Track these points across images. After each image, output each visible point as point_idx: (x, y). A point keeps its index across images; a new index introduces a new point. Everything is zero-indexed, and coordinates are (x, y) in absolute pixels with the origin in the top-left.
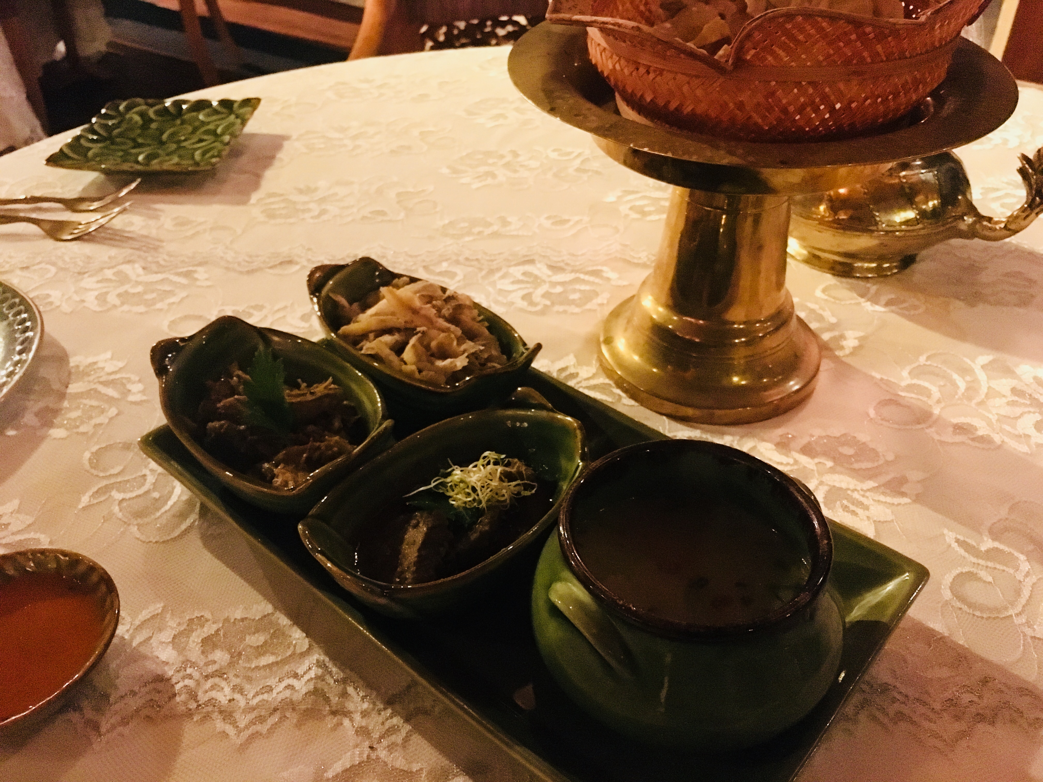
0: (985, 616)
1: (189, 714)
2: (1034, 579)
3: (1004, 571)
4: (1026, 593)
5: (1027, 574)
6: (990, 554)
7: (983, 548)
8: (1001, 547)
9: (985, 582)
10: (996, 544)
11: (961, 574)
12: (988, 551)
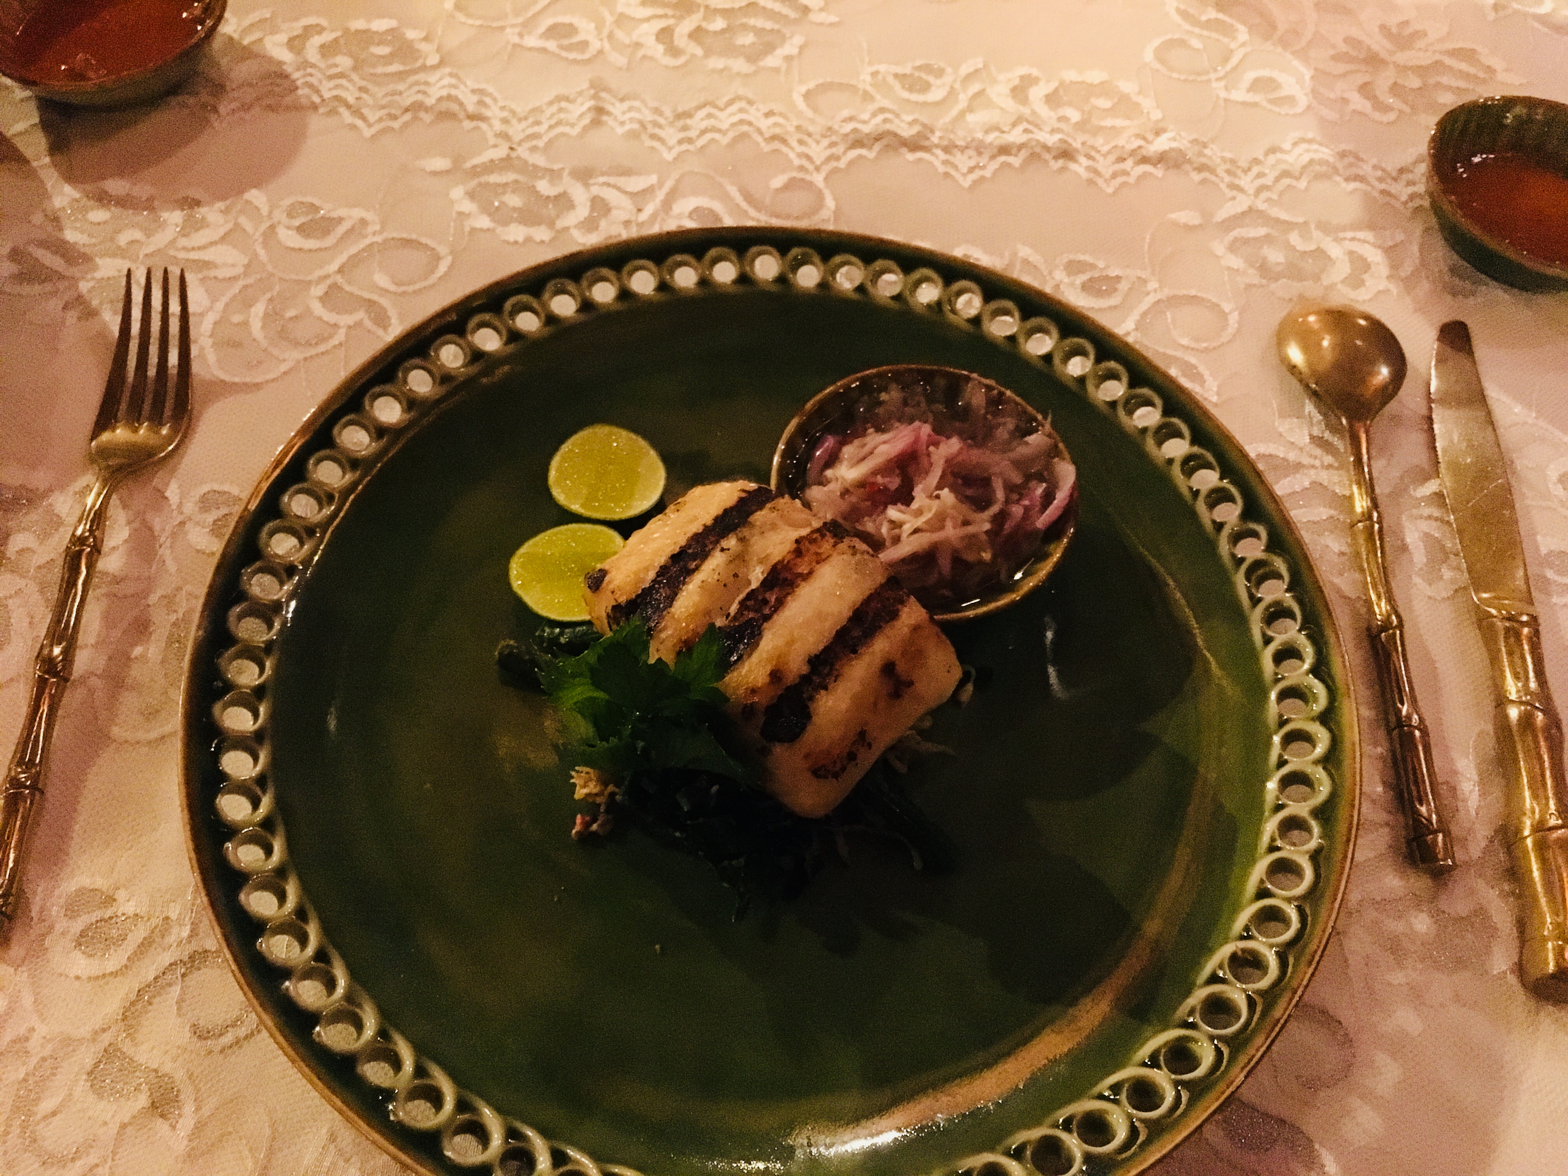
0: (1183, 78)
1: (315, 107)
2: (1248, 49)
3: (1218, 40)
4: (1234, 61)
5: (1243, 44)
6: (1209, 25)
7: (1204, 18)
8: (1227, 19)
9: (1194, 49)
10: (1221, 16)
11: (1171, 40)
12: (1208, 21)
